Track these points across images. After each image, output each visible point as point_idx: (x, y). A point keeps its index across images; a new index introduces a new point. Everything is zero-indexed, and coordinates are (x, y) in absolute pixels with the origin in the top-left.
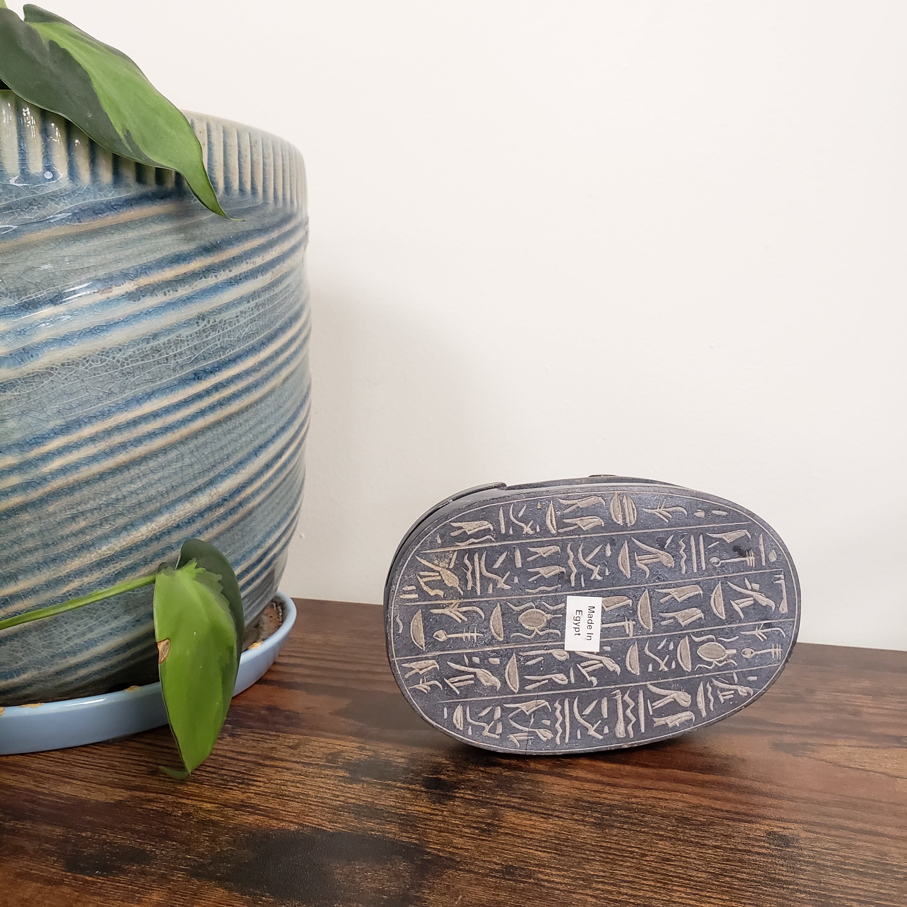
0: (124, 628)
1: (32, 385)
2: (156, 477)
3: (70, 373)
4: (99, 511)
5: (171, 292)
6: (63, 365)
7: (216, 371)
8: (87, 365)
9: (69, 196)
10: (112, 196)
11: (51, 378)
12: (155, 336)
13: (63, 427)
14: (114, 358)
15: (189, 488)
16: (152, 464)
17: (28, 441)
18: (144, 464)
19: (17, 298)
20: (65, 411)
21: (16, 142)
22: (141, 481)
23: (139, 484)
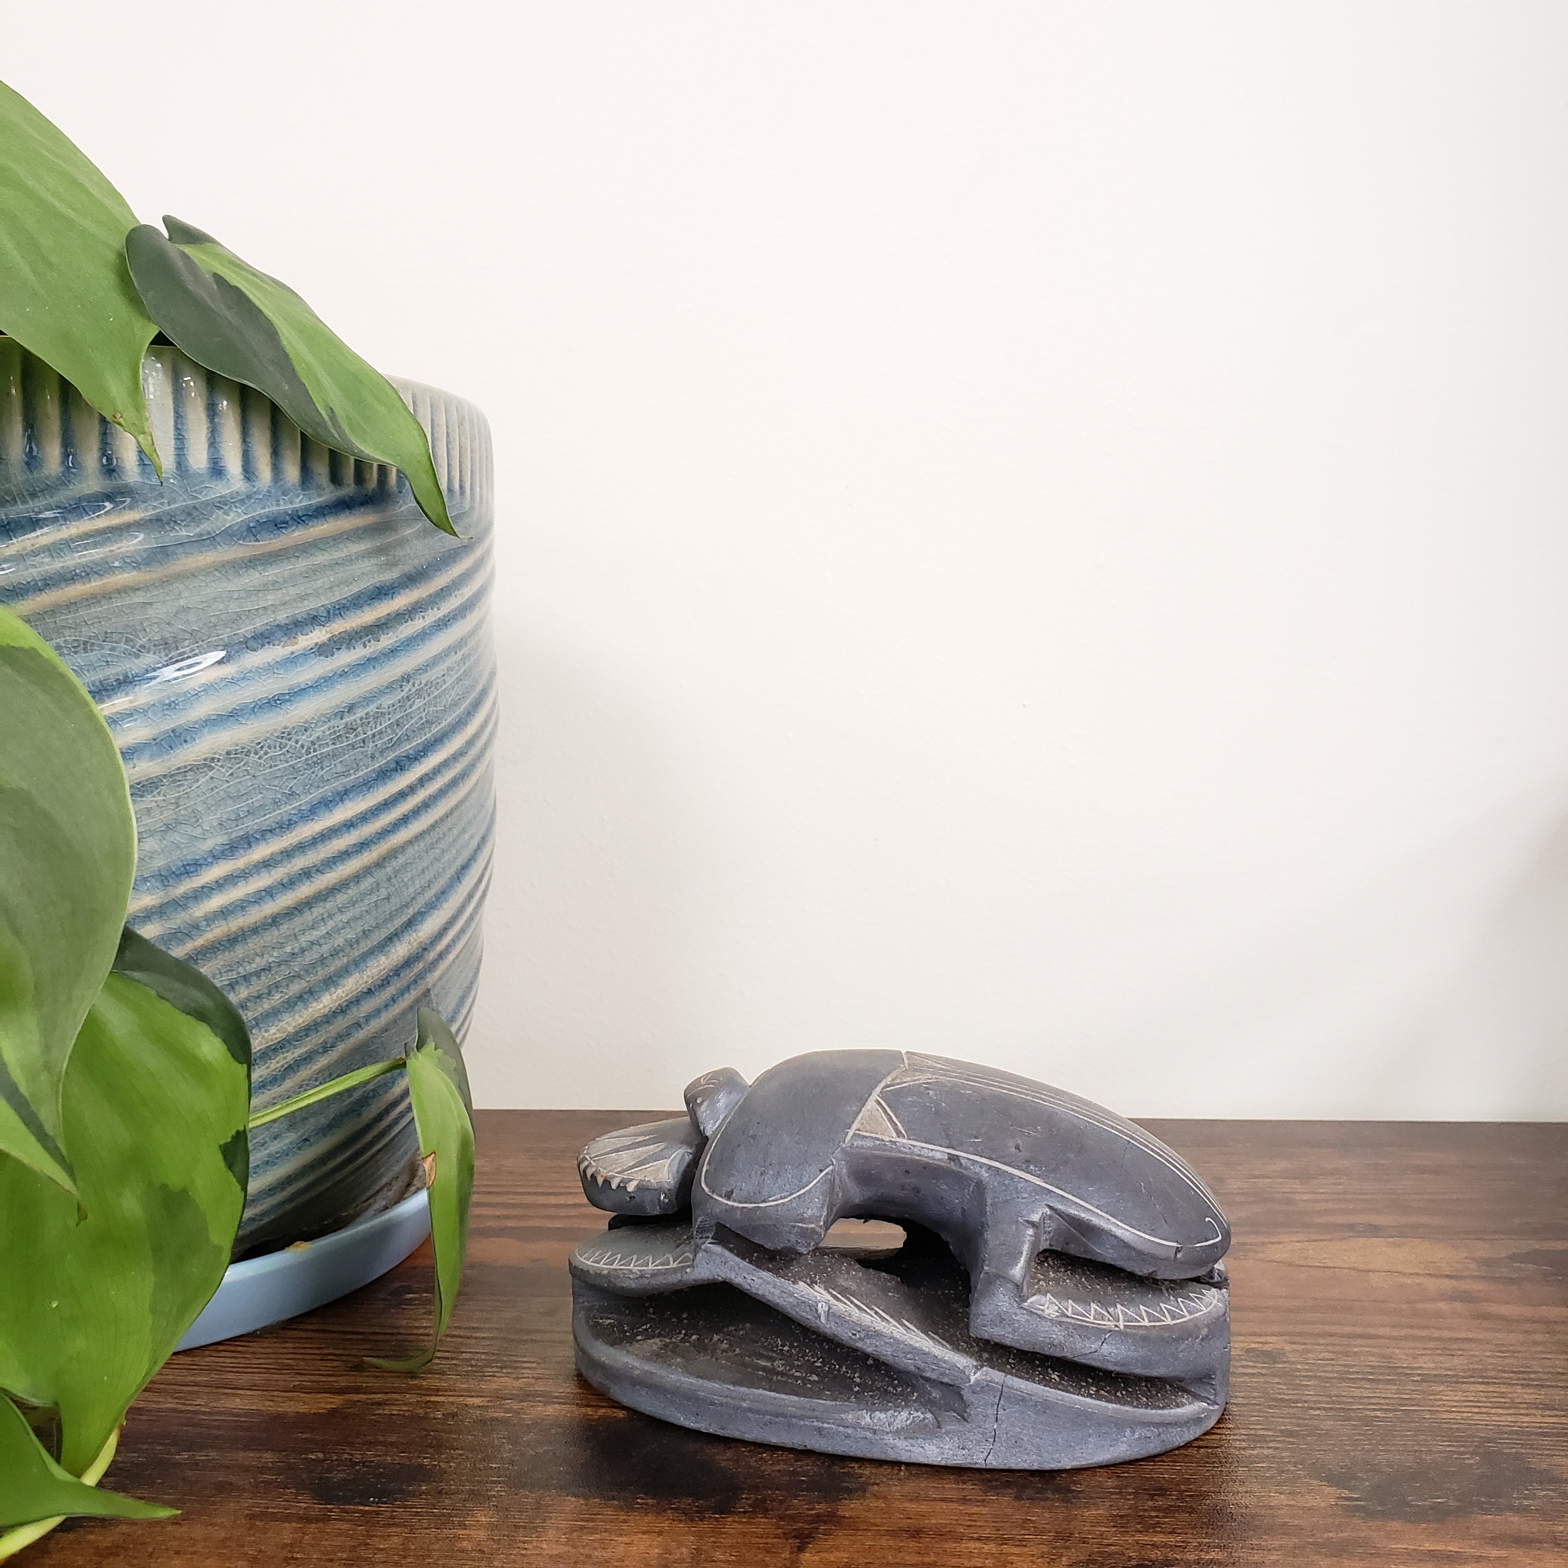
0: (286, 1153)
1: (182, 785)
2: (345, 918)
3: (238, 766)
4: (267, 972)
5: (373, 642)
6: (228, 753)
7: (422, 757)
8: (262, 752)
9: (242, 501)
10: (300, 502)
11: (210, 774)
12: (351, 708)
13: (227, 847)
14: (297, 742)
15: (384, 933)
16: (341, 898)
17: (174, 869)
18: (330, 899)
19: (163, 654)
20: (229, 822)
21: (172, 423)
22: (325, 925)
23: (323, 930)
